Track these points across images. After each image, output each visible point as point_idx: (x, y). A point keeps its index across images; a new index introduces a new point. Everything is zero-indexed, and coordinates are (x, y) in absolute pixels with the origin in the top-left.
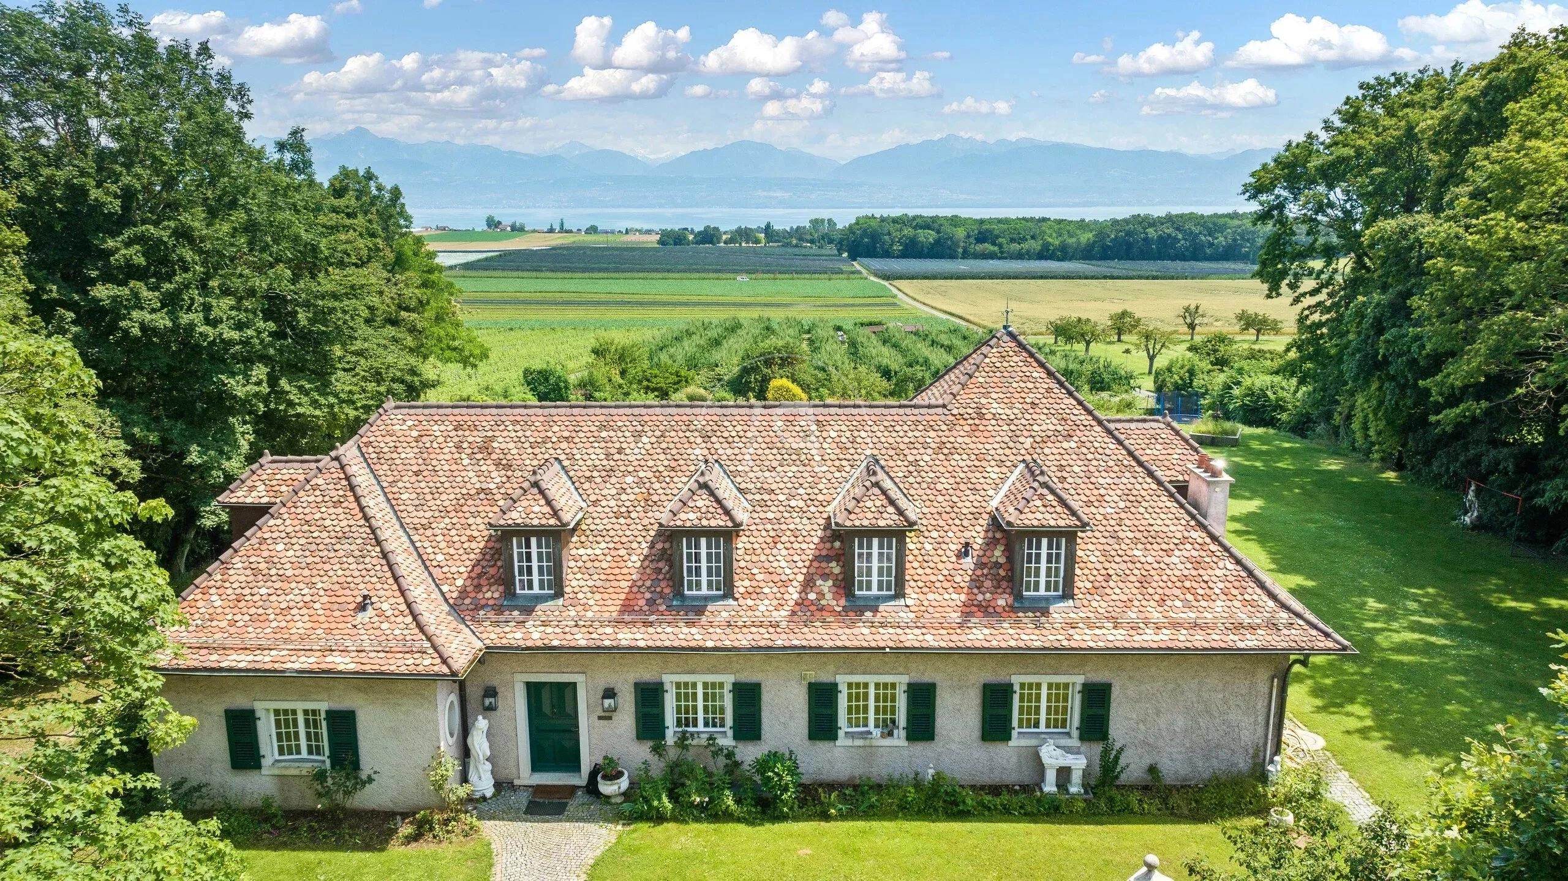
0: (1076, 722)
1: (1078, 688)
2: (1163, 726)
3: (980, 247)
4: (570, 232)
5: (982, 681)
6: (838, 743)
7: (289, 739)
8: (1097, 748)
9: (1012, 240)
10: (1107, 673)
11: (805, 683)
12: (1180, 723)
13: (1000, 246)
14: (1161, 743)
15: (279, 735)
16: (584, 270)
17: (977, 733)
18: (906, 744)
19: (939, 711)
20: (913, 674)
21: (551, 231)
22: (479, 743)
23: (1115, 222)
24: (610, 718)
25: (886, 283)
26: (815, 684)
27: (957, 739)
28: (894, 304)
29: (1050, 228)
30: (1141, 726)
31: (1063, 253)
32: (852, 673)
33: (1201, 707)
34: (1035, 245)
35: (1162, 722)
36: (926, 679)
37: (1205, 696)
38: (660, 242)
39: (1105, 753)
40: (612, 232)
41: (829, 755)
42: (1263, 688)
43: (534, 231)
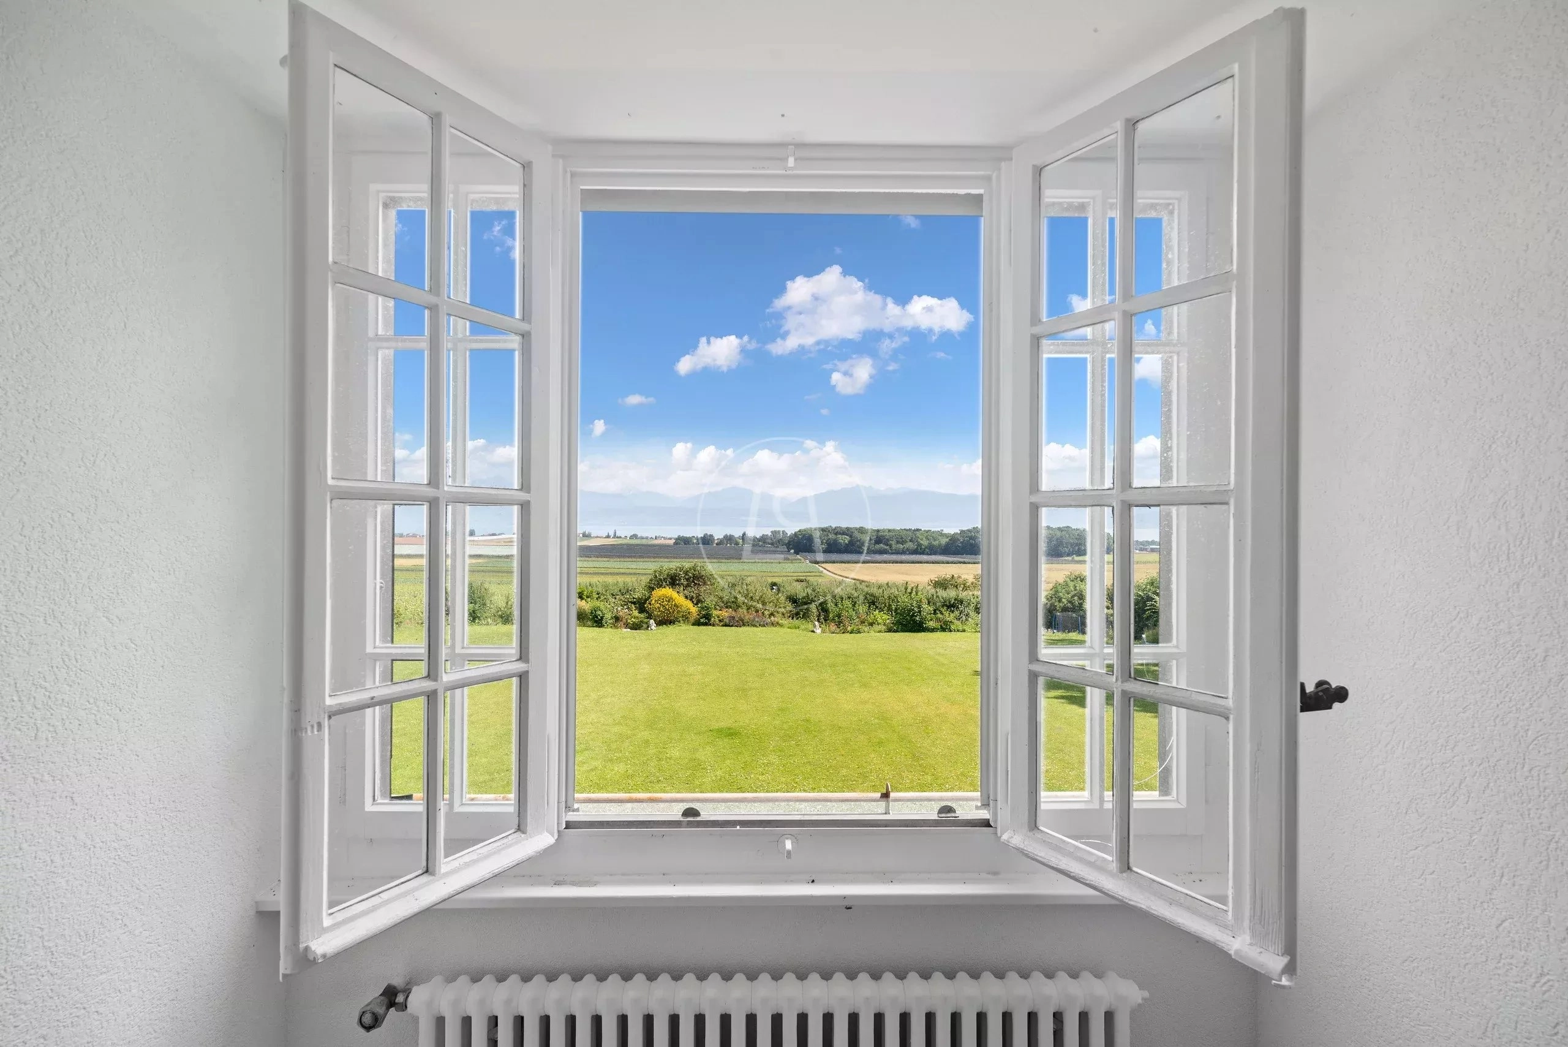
3: (878, 547)
4: (620, 537)
9: (898, 542)
13: (891, 546)
16: (619, 557)
21: (608, 537)
23: (962, 532)
25: (817, 566)
28: (820, 576)
29: (922, 534)
31: (932, 550)
34: (910, 545)
38: (676, 543)
40: (647, 538)
43: (597, 537)
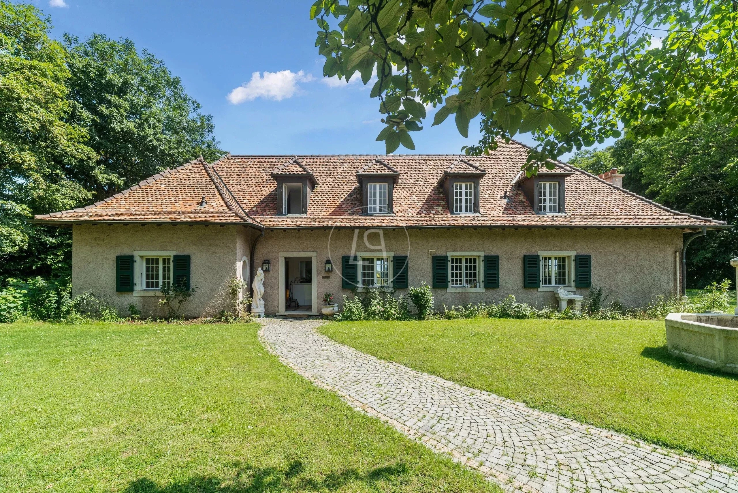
0: (573, 277)
1: (573, 258)
2: (619, 280)
5: (522, 254)
6: (449, 290)
7: (152, 278)
8: (587, 292)
10: (587, 250)
11: (431, 257)
12: (628, 278)
14: (618, 290)
15: (147, 276)
17: (521, 284)
18: (484, 291)
19: (501, 272)
20: (486, 251)
22: (258, 287)
24: (328, 277)
26: (436, 257)
27: (510, 287)
30: (607, 280)
32: (455, 251)
33: (638, 269)
35: (619, 277)
36: (493, 254)
37: (640, 263)
39: (592, 293)
41: (443, 297)
42: (671, 259)
